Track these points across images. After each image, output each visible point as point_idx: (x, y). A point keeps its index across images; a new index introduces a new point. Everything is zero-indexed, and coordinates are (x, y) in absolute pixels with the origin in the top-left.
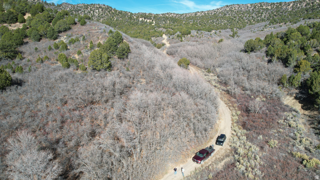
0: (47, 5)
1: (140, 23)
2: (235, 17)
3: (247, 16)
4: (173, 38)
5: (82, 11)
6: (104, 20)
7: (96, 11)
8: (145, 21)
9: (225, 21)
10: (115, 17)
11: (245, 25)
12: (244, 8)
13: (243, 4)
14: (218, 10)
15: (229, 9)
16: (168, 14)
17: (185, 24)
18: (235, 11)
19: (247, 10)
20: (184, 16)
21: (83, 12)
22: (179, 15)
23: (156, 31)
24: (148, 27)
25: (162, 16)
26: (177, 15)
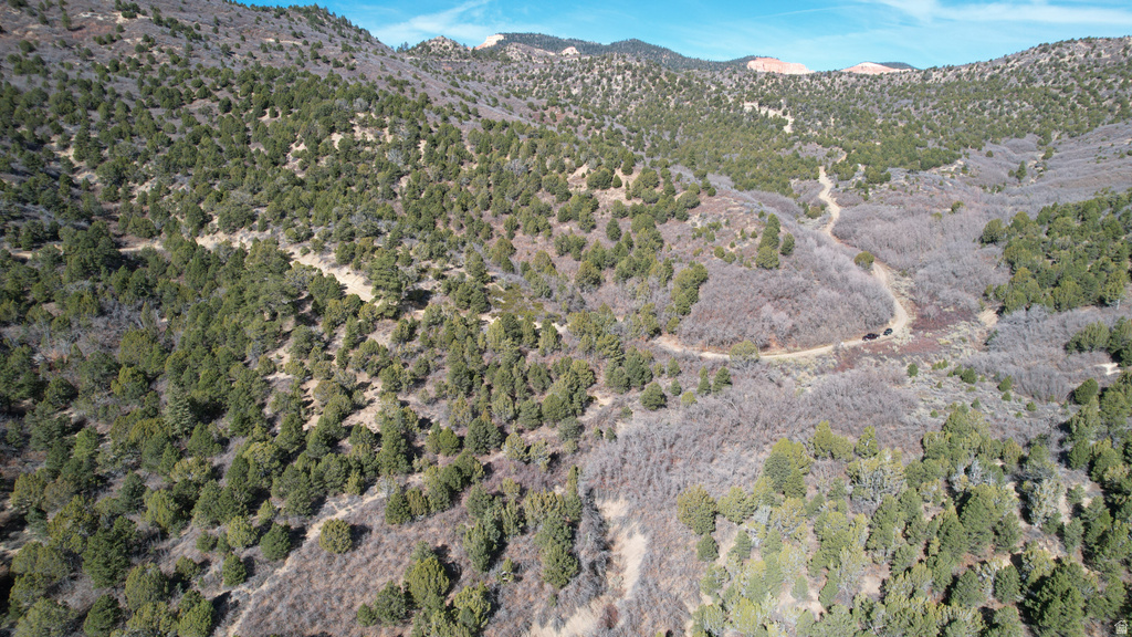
0: (479, 58)
1: (746, 120)
2: (1064, 90)
3: (1116, 86)
5: (577, 79)
6: (641, 105)
7: (616, 80)
8: (763, 112)
9: (1027, 105)
10: (669, 97)
11: (1098, 121)
12: (1112, 52)
13: (1108, 39)
14: (1008, 61)
15: (1047, 60)
16: (829, 74)
17: (881, 126)
18: (1070, 66)
19: (1123, 59)
20: (885, 81)
21: (579, 81)
22: (868, 80)
23: (798, 156)
24: (775, 139)
25: (809, 81)
26: (862, 80)
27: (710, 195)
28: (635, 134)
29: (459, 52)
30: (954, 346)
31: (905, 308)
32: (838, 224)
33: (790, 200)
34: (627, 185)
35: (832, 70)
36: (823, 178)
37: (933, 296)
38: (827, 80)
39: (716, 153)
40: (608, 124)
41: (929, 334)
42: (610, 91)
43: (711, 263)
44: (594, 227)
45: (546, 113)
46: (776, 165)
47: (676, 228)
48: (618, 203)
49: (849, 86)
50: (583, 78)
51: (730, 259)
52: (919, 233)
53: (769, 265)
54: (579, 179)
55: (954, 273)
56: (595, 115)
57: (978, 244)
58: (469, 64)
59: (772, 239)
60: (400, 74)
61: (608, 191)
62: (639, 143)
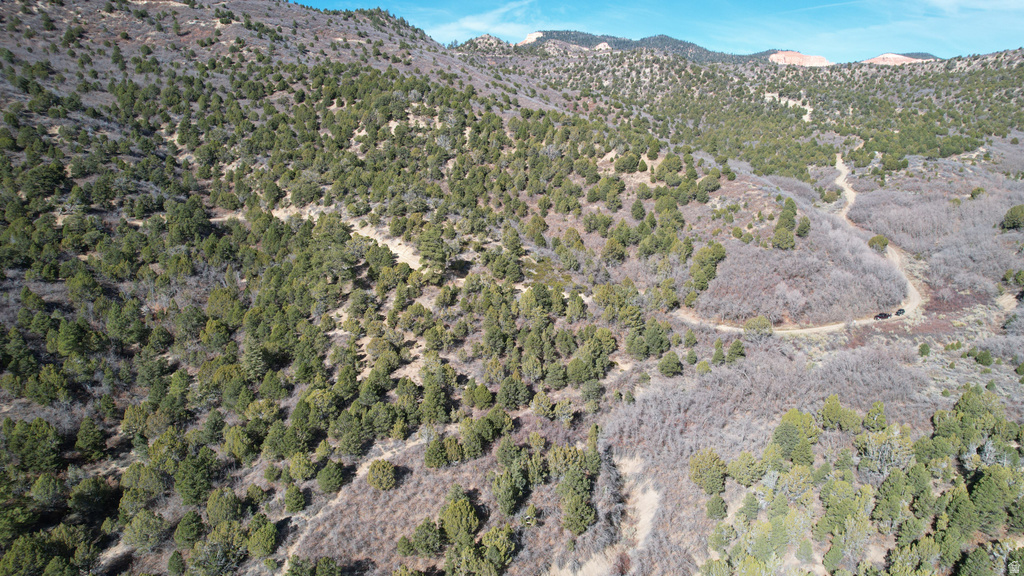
0: (520, 54)
1: (766, 109)
4: (862, 176)
5: (608, 72)
6: (667, 96)
7: (644, 72)
8: (783, 102)
10: (694, 88)
16: (849, 66)
17: (900, 115)
20: (907, 71)
21: (610, 74)
22: (889, 71)
23: (815, 144)
24: (794, 128)
25: (829, 72)
26: (882, 71)
27: (729, 180)
28: (661, 123)
29: (502, 48)
30: (969, 328)
31: (918, 290)
32: (854, 208)
33: (807, 185)
34: (652, 169)
35: (852, 61)
36: (840, 164)
37: (948, 279)
38: (847, 72)
39: (737, 140)
40: (636, 112)
41: (942, 316)
42: (639, 83)
43: (729, 243)
44: (620, 207)
45: (579, 102)
46: (795, 152)
47: (696, 209)
48: (643, 186)
49: (869, 77)
50: (614, 71)
51: (748, 239)
52: (935, 218)
53: (785, 246)
54: (607, 163)
55: (971, 258)
56: (624, 105)
57: (998, 230)
58: (511, 58)
59: (788, 221)
60: (449, 68)
61: (634, 175)
62: (664, 131)
